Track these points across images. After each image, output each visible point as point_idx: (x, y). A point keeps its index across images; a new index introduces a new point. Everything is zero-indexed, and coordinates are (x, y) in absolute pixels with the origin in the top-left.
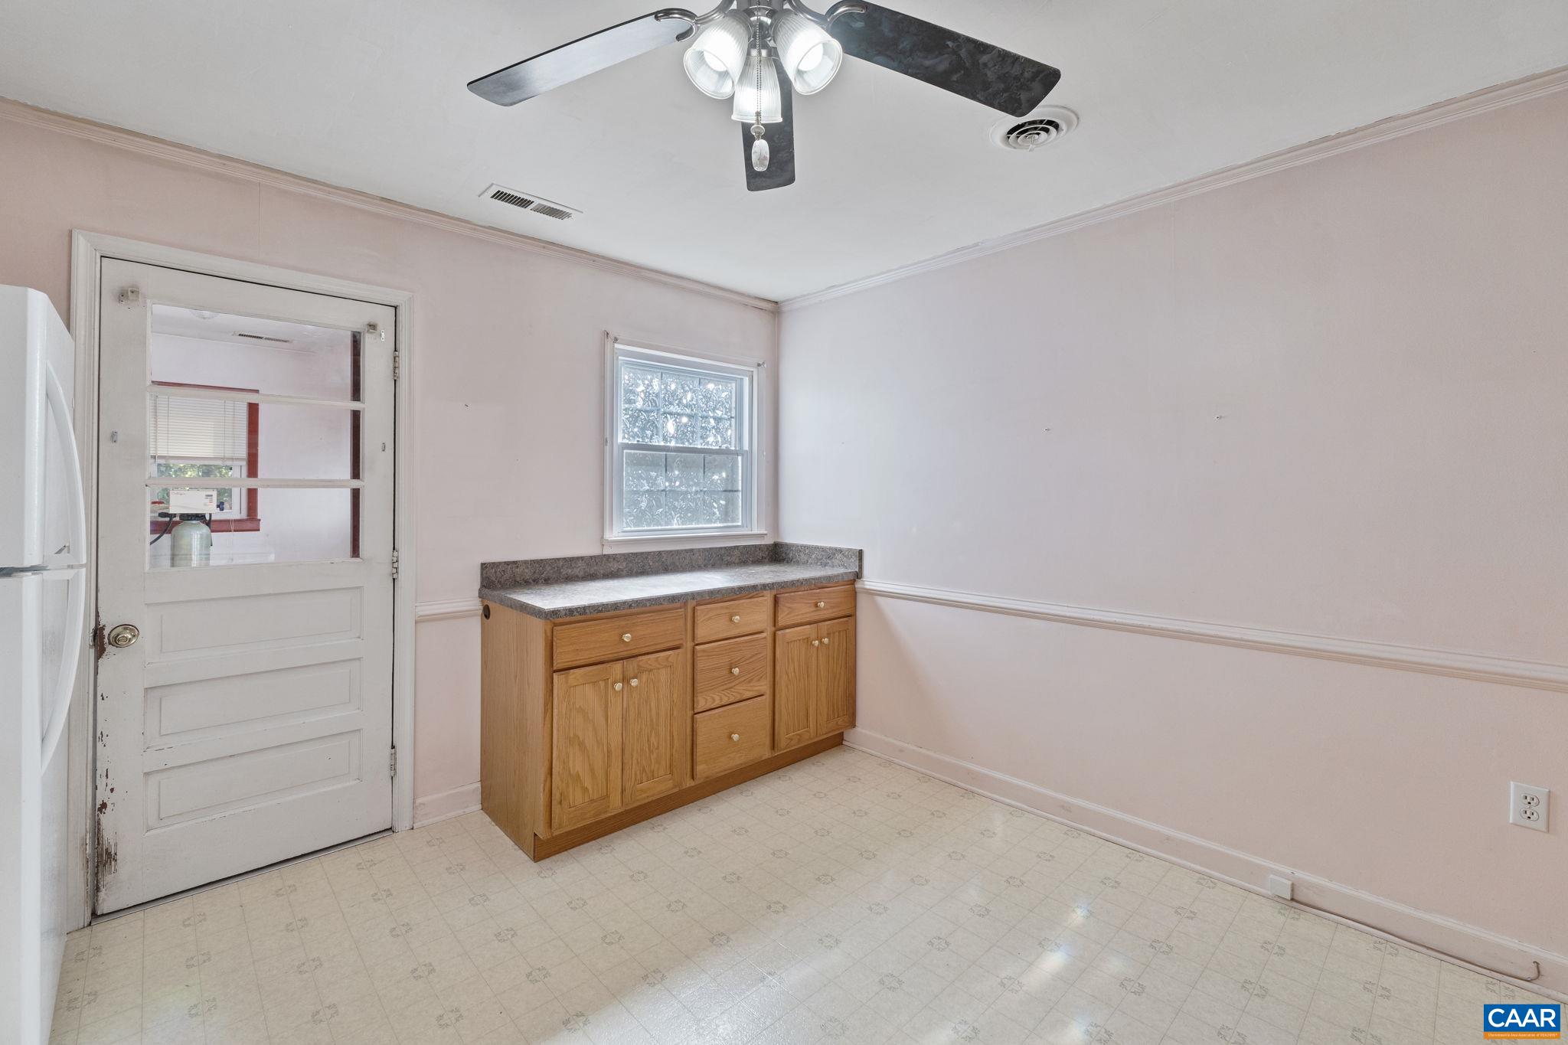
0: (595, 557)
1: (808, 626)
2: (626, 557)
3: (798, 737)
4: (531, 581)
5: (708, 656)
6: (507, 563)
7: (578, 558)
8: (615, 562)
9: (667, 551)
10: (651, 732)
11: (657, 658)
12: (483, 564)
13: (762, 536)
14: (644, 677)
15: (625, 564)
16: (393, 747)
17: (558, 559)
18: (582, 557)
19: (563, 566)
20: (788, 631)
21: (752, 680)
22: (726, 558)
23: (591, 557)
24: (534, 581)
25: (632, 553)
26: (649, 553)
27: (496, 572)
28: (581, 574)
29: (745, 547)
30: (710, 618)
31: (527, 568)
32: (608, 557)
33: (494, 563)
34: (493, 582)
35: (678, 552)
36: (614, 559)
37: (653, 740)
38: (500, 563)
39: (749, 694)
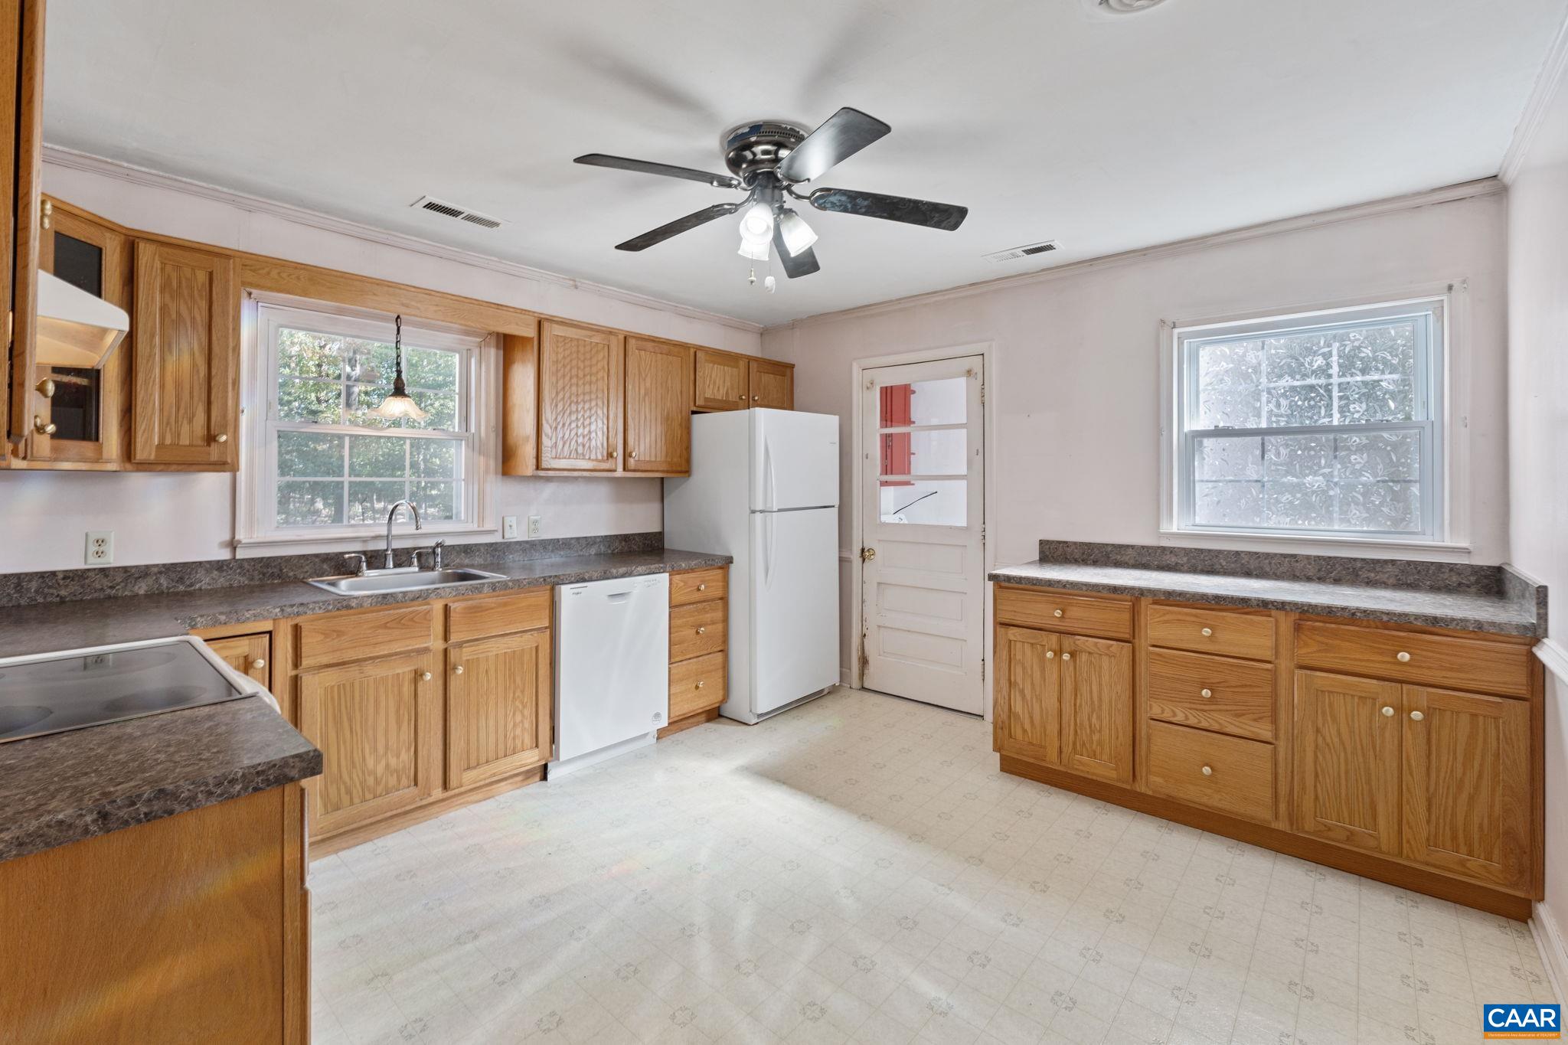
0: (1147, 547)
1: (1374, 682)
2: (1187, 552)
3: (1349, 834)
4: (1080, 560)
5: (1167, 662)
6: (1059, 542)
7: (1128, 546)
8: (1172, 555)
9: (1250, 552)
10: (1092, 713)
11: (1097, 643)
12: (1040, 541)
13: (1467, 552)
14: (1083, 656)
15: (1185, 559)
16: (983, 660)
17: (1107, 545)
18: (1132, 546)
19: (1112, 551)
20: (1318, 674)
21: (1244, 715)
22: (1364, 574)
23: (1143, 547)
24: (1083, 561)
25: (1196, 549)
26: (1220, 552)
27: (1050, 548)
28: (1132, 562)
29: (1409, 563)
30: (1166, 622)
31: (1076, 548)
32: (1164, 549)
33: (1048, 541)
34: (1047, 556)
35: (1268, 555)
36: (1171, 552)
37: (1094, 720)
38: (1053, 541)
39: (1230, 729)
